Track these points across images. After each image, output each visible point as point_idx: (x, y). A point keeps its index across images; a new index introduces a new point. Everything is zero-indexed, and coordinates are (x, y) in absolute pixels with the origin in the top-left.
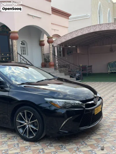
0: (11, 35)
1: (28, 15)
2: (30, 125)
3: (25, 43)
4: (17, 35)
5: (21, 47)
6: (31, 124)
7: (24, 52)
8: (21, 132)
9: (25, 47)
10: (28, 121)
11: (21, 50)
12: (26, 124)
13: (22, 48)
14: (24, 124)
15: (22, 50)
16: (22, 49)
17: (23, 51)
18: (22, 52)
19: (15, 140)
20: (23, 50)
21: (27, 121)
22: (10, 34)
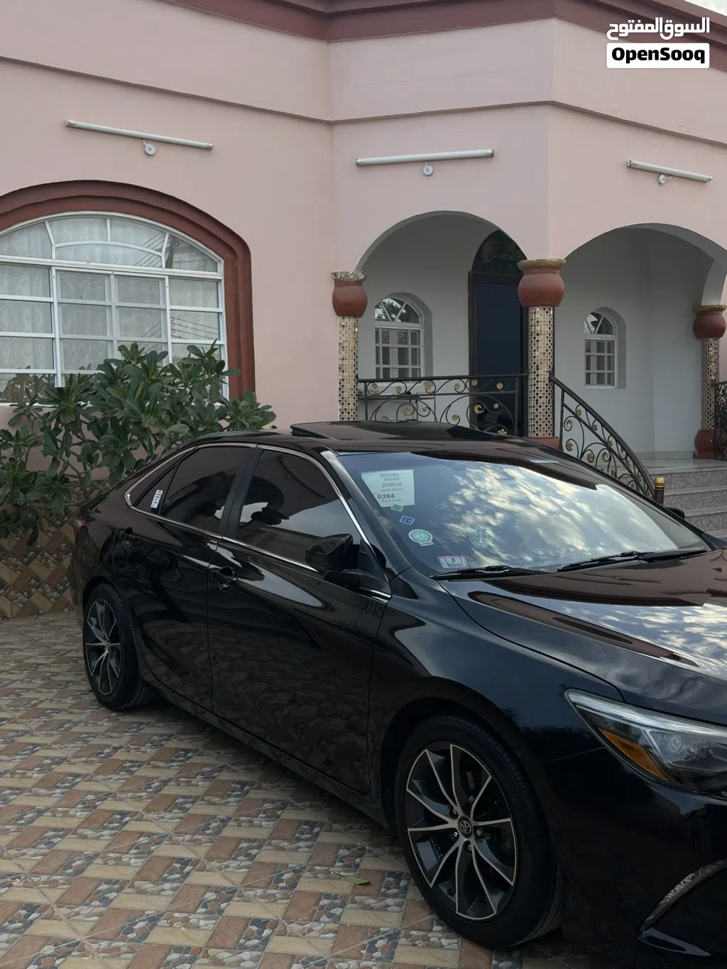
0: (527, 281)
1: (632, 167)
2: (478, 838)
3: (612, 322)
4: (556, 280)
5: (588, 343)
6: (479, 833)
7: (606, 371)
8: (429, 867)
9: (610, 344)
10: (466, 808)
11: (588, 358)
12: (453, 824)
13: (594, 347)
14: (446, 822)
15: (594, 362)
16: (594, 353)
17: (600, 366)
18: (594, 370)
19: (389, 901)
20: (600, 359)
21: (458, 809)
22: (520, 274)
